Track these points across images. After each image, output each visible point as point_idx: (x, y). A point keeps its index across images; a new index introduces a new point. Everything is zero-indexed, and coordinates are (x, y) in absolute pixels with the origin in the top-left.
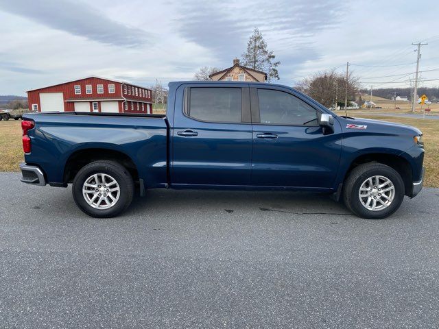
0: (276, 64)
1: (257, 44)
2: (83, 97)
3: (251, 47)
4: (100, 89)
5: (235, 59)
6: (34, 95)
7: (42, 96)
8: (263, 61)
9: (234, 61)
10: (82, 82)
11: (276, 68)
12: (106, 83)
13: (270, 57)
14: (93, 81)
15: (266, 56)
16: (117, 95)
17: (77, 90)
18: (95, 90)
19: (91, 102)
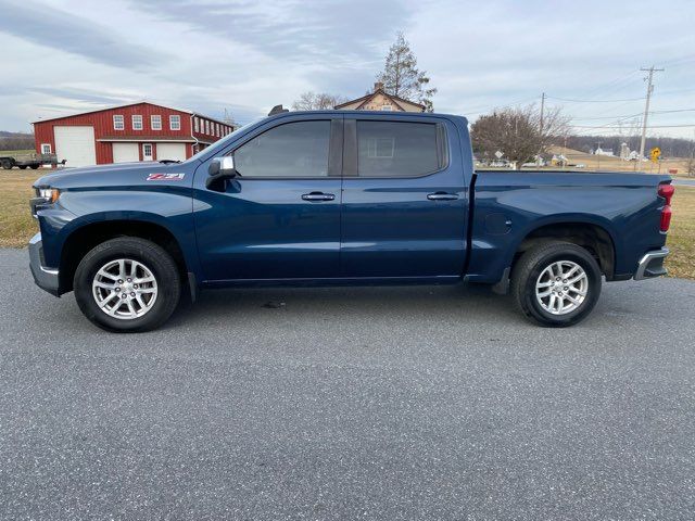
0: (429, 92)
1: (401, 60)
2: (128, 135)
3: (391, 63)
4: (156, 123)
5: (377, 81)
6: (45, 130)
7: (59, 132)
8: (409, 87)
9: (376, 85)
10: (126, 111)
11: (430, 99)
12: (165, 113)
13: (421, 80)
14: (144, 108)
15: (416, 79)
16: (183, 133)
17: (118, 123)
18: (147, 123)
19: (141, 144)
